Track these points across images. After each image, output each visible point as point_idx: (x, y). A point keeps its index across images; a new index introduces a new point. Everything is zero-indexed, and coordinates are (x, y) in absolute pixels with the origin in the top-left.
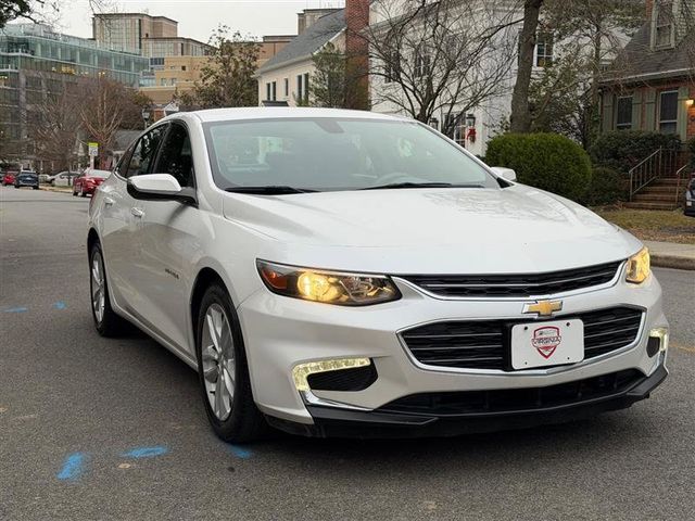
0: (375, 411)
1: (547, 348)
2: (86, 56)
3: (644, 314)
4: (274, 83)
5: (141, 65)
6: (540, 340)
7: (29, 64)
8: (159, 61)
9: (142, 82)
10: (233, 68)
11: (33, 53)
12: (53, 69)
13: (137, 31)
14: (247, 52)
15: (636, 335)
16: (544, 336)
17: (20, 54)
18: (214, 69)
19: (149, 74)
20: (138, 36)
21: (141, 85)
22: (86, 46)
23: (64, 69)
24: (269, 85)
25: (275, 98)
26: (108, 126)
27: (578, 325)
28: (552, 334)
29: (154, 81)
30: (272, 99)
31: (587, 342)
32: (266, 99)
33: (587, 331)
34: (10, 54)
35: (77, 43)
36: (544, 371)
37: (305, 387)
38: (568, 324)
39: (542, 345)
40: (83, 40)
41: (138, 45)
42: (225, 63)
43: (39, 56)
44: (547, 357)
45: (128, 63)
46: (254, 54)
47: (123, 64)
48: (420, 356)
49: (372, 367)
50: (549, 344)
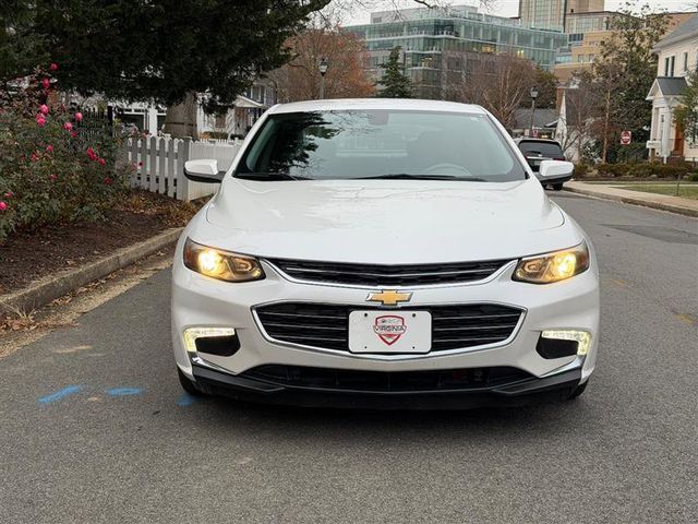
0: (239, 375)
1: (390, 336)
2: (506, 35)
3: (523, 315)
4: (673, 58)
5: (560, 42)
6: (383, 328)
7: (452, 45)
8: (578, 37)
9: (558, 59)
10: (638, 43)
11: (457, 34)
12: (475, 49)
13: (563, 7)
14: (655, 24)
15: (510, 333)
16: (387, 324)
17: (445, 36)
18: (617, 45)
19: (565, 51)
20: (562, 12)
21: (556, 63)
22: (509, 26)
23: (484, 49)
24: (667, 60)
25: (672, 73)
26: (508, 105)
27: (426, 317)
28: (394, 323)
29: (571, 58)
30: (669, 75)
31: (435, 335)
32: (663, 75)
33: (435, 324)
34: (436, 37)
35: (498, 23)
36: (387, 357)
37: (193, 348)
38: (414, 315)
39: (383, 332)
40: (506, 19)
41: (562, 22)
42: (630, 38)
43: (462, 38)
44: (390, 344)
45: (547, 40)
46: (663, 26)
47: (542, 41)
48: (270, 330)
49: (235, 336)
50: (392, 332)
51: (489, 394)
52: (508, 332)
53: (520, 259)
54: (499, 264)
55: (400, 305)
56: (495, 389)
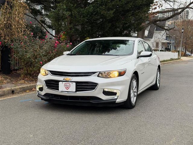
0: (43, 96)
1: (67, 88)
3: (98, 85)
6: (66, 86)
27: (74, 84)
28: (68, 85)
31: (77, 88)
36: (67, 92)
38: (72, 83)
39: (66, 87)
48: (47, 86)
49: (42, 87)
50: (68, 87)
51: (89, 102)
52: (94, 88)
53: (100, 72)
54: (94, 73)
55: (69, 81)
56: (91, 101)
